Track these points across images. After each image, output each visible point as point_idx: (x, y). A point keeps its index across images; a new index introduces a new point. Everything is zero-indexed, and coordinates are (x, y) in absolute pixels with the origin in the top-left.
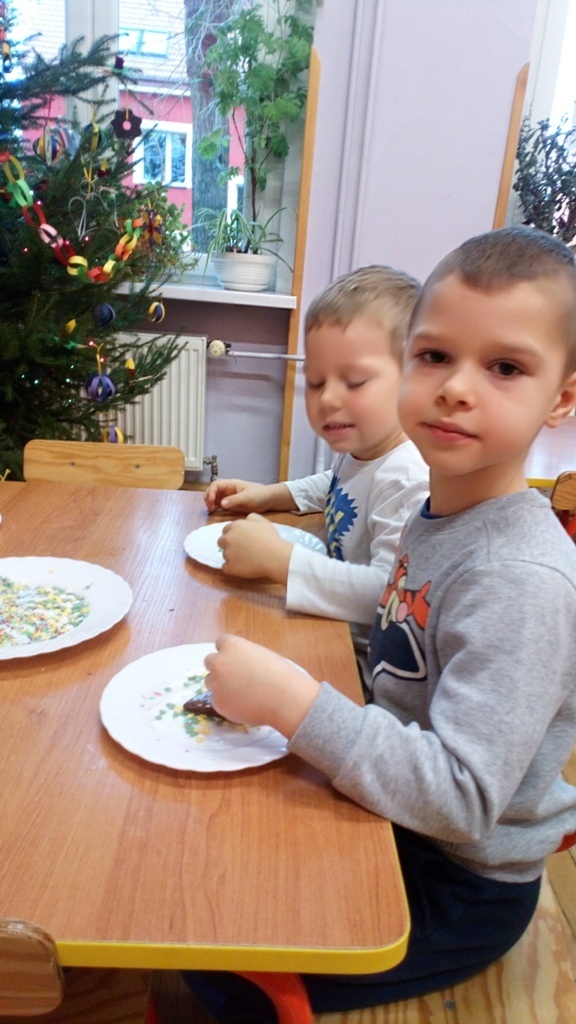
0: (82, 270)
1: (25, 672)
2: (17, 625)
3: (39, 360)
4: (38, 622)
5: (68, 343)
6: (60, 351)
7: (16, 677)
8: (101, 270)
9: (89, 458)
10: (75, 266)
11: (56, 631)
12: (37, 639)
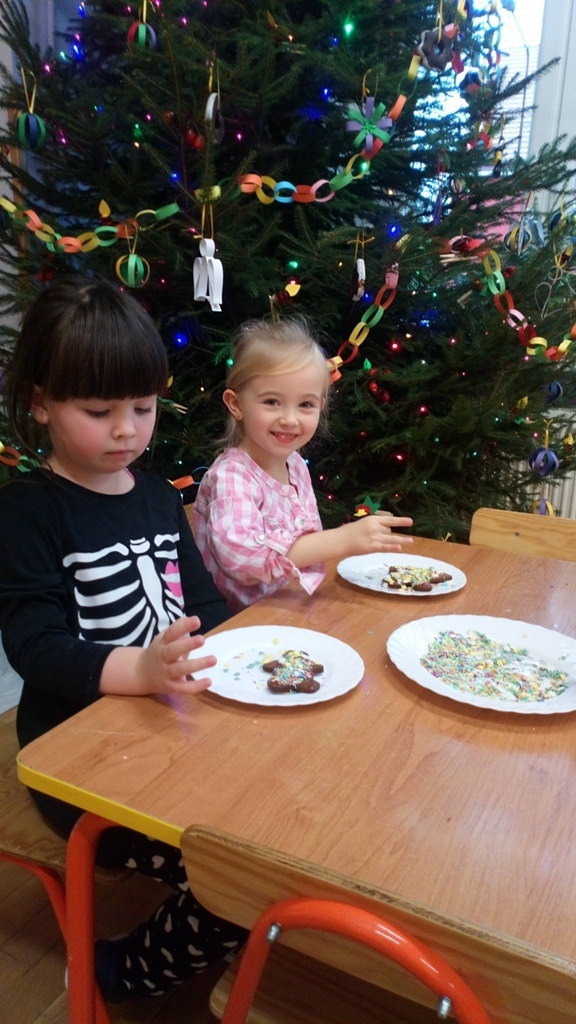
0: (540, 350)
1: (516, 728)
2: (501, 681)
3: (490, 434)
4: (521, 683)
5: (518, 419)
6: (508, 426)
7: (510, 731)
8: (557, 350)
9: (534, 530)
10: (534, 346)
11: (540, 695)
12: (525, 699)
